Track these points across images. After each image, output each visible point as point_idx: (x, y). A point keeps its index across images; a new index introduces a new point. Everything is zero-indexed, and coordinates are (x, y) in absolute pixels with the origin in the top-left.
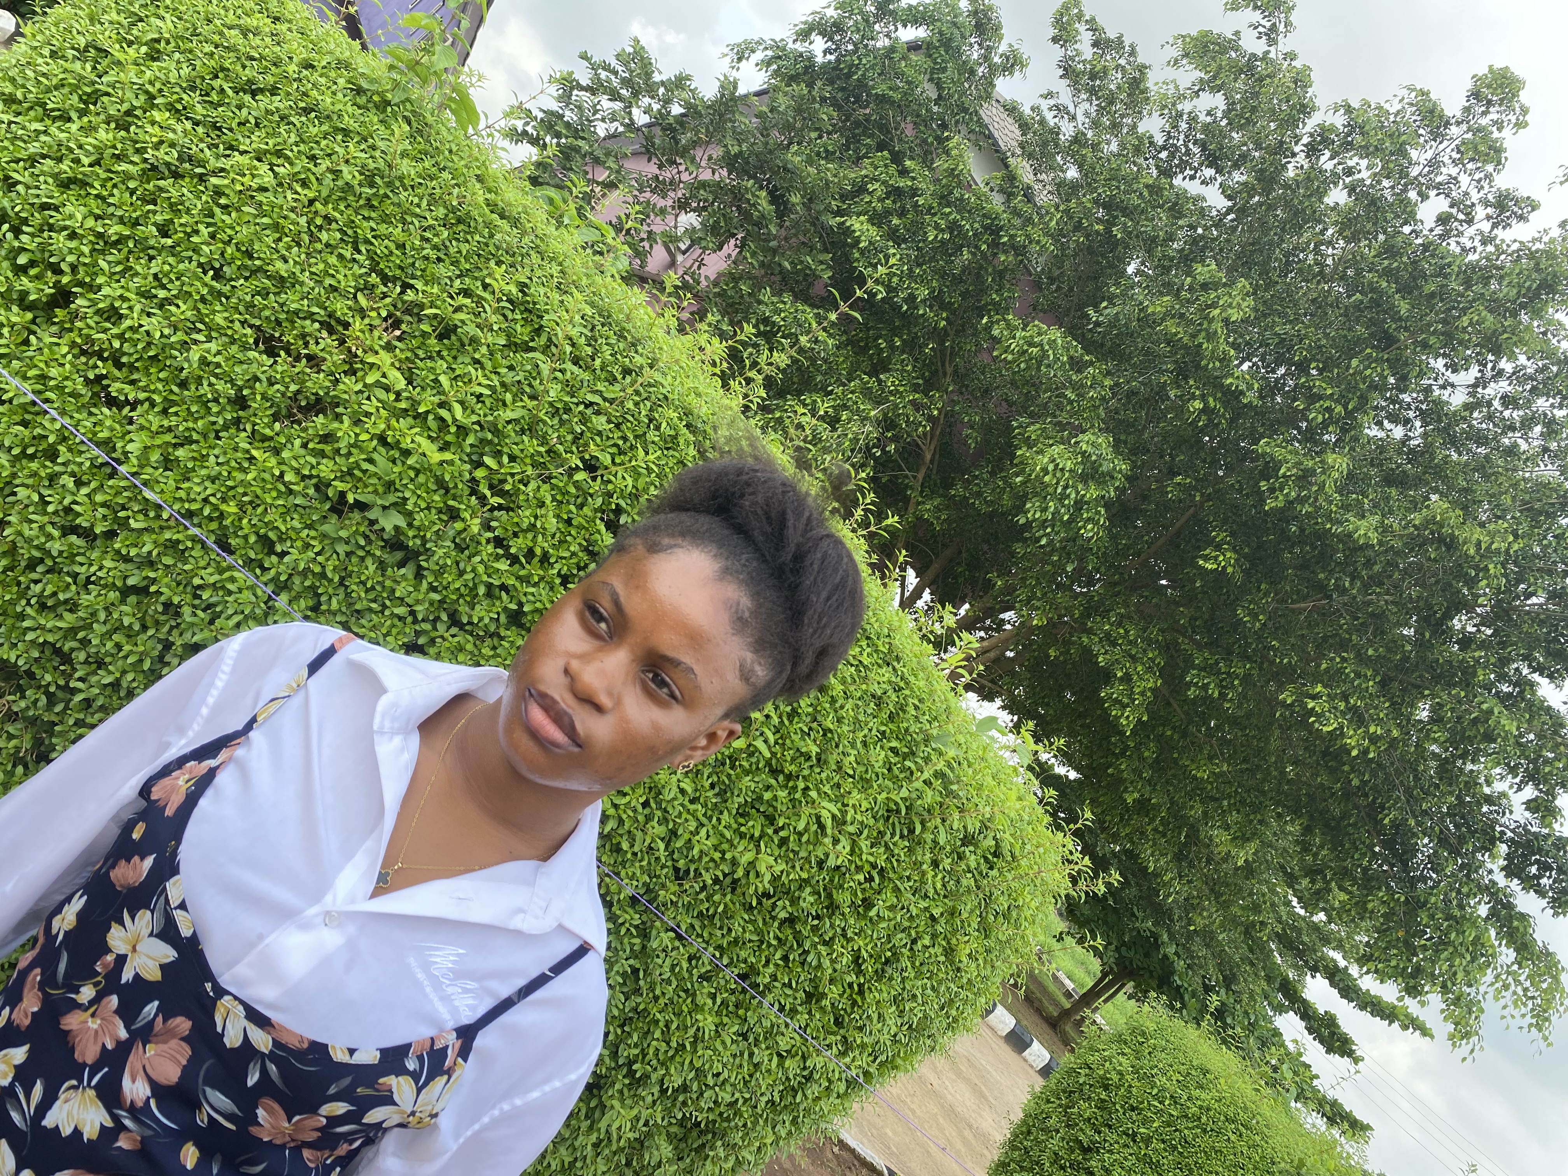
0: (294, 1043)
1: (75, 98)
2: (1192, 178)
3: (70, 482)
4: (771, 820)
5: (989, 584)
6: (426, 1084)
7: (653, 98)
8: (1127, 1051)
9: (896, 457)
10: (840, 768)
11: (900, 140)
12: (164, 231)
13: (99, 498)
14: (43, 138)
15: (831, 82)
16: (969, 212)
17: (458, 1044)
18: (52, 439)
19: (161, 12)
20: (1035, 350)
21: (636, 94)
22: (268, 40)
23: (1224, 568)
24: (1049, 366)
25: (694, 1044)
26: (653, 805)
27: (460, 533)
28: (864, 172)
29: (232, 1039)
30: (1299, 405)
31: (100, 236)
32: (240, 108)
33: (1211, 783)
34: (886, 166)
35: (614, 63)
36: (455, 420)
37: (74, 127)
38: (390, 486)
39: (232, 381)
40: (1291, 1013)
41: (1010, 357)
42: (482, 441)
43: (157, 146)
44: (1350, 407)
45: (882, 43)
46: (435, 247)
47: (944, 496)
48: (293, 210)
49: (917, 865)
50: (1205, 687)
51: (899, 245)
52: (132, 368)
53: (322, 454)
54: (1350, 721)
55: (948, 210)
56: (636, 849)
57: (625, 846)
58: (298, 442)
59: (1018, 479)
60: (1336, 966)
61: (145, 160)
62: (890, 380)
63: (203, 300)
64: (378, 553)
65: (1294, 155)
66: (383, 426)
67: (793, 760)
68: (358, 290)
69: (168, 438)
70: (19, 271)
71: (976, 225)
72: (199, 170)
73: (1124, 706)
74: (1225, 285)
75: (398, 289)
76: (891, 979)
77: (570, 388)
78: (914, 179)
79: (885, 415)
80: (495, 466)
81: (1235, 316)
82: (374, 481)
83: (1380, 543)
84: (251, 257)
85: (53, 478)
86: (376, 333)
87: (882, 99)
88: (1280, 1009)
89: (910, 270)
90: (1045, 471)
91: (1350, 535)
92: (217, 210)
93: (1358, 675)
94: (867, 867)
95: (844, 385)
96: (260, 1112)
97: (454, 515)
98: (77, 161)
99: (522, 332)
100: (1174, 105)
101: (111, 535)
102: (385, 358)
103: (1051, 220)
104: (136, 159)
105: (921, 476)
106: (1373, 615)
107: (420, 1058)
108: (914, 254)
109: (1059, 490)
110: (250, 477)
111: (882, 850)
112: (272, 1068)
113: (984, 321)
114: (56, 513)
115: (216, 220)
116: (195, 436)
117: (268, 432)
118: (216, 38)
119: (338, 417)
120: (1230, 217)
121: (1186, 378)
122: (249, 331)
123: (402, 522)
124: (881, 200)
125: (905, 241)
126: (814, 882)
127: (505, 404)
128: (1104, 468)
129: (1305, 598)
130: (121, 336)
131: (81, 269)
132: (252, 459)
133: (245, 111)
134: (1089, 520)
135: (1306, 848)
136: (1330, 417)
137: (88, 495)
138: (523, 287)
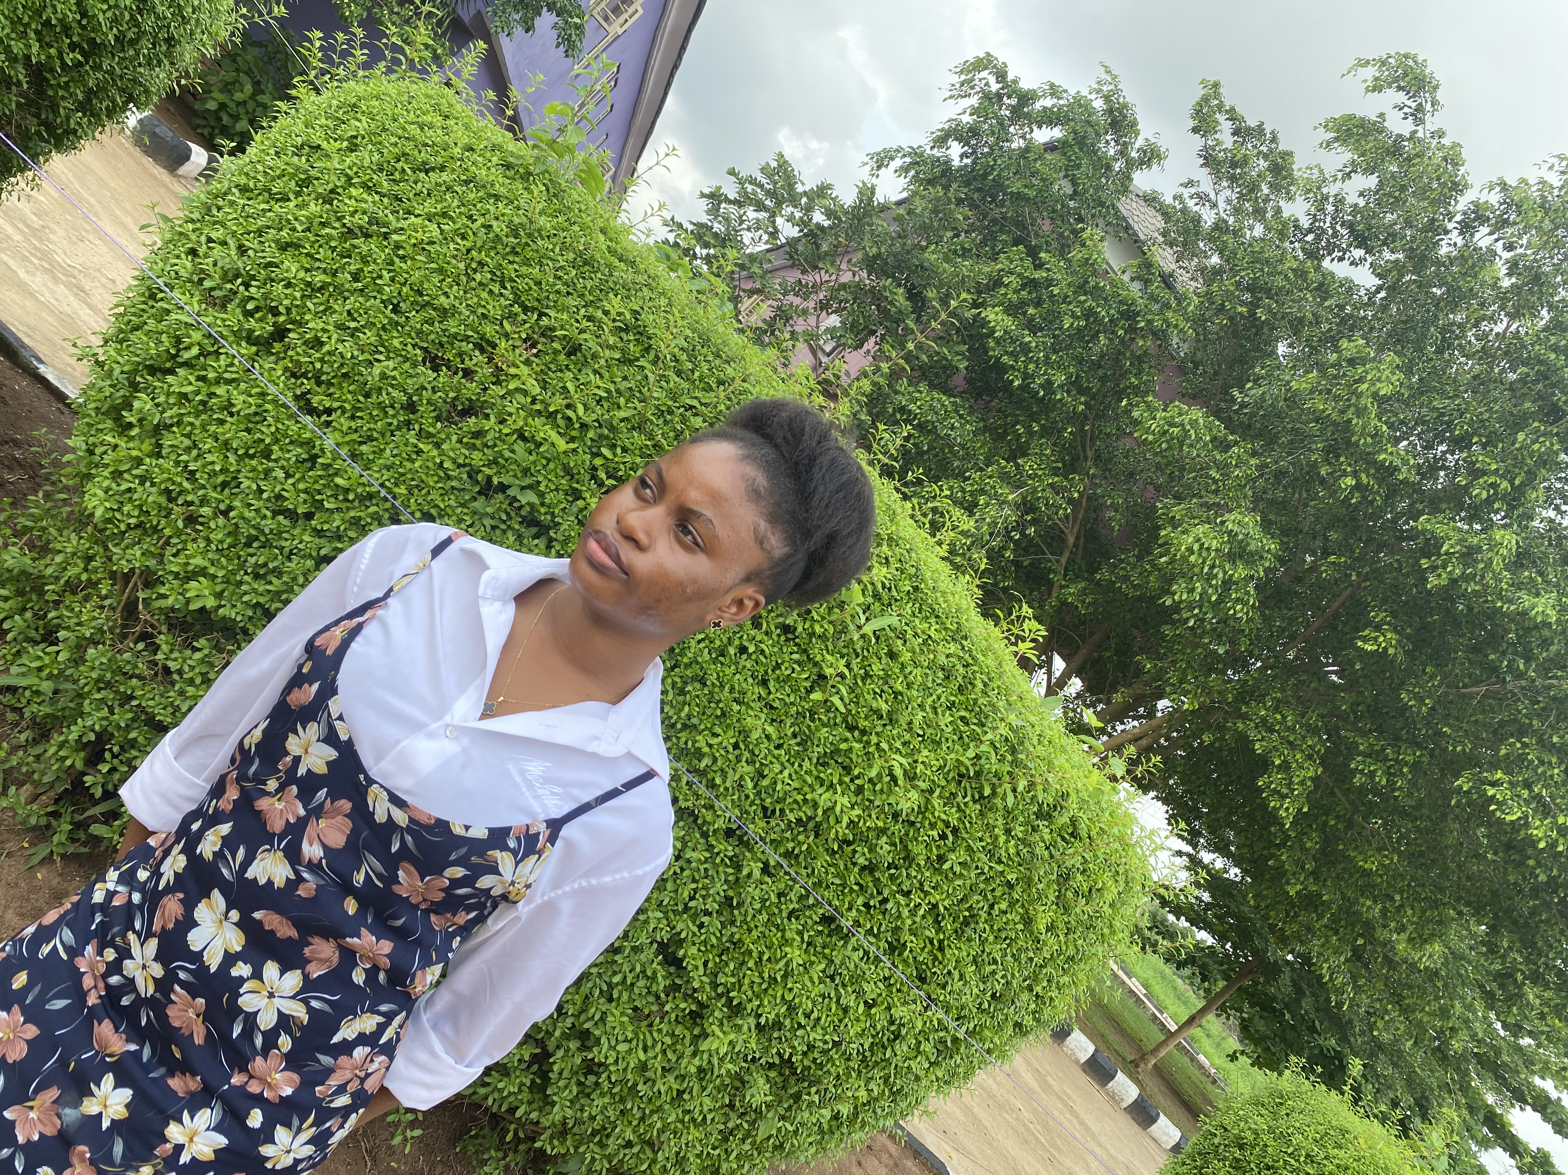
0: (424, 820)
1: (293, 183)
2: (1341, 259)
3: (281, 474)
4: (847, 769)
5: (1139, 671)
6: (522, 860)
7: (795, 207)
8: (1264, 1112)
9: (1037, 539)
10: (911, 729)
11: (1037, 235)
12: (356, 277)
13: (301, 486)
14: (268, 214)
15: (967, 184)
16: (1105, 299)
17: (548, 832)
18: (268, 441)
19: (359, 116)
20: (1176, 430)
21: (779, 204)
22: (439, 132)
23: (1385, 649)
24: (1191, 446)
25: (785, 977)
26: (742, 746)
27: (581, 510)
28: (999, 266)
29: (380, 817)
30: (1461, 480)
31: (309, 284)
32: (416, 183)
33: (1381, 876)
34: (1021, 259)
35: (760, 177)
36: (579, 418)
37: (292, 204)
38: (526, 471)
39: (404, 391)
40: (1499, 1150)
41: (1151, 438)
42: (601, 436)
43: (353, 214)
44: (1517, 482)
45: (1017, 144)
46: (566, 284)
47: (1091, 580)
48: (454, 257)
49: (990, 828)
50: (1372, 774)
51: (1035, 334)
52: (330, 384)
53: (474, 447)
54: (1535, 811)
55: (1083, 298)
56: (728, 784)
57: (718, 781)
58: (454, 438)
59: (1163, 560)
60: (1548, 1098)
61: (344, 225)
62: (1028, 465)
63: (384, 328)
64: (517, 527)
65: (1447, 232)
66: (521, 423)
67: (866, 718)
68: (503, 317)
69: (355, 436)
70: (248, 314)
71: (1112, 312)
72: (383, 230)
73: (1284, 797)
74: (1374, 359)
75: (535, 317)
76: (969, 940)
77: (674, 395)
78: (1048, 270)
79: (1024, 498)
80: (610, 456)
81: (1385, 390)
82: (514, 467)
83: (1558, 621)
84: (421, 295)
85: (267, 472)
86: (517, 351)
87: (1018, 197)
88: (1485, 1144)
89: (1047, 357)
90: (1190, 550)
91: (1524, 613)
92: (397, 260)
93: (1542, 763)
94: (940, 825)
95: (981, 470)
96: (400, 873)
97: (577, 495)
98: (294, 229)
99: (634, 349)
100: (1319, 188)
101: (309, 516)
102: (524, 370)
103: (1189, 304)
104: (337, 225)
105: (1064, 560)
106: (1554, 699)
107: (518, 839)
108: (1050, 341)
109: (1206, 570)
110: (417, 464)
111: (954, 810)
112: (409, 839)
113: (1124, 403)
114: (268, 500)
115: (396, 267)
116: (375, 435)
117: (431, 430)
118: (400, 132)
119: (487, 417)
120: (1380, 296)
121: (1338, 457)
122: (418, 351)
123: (535, 499)
124: (1016, 291)
125: (1041, 329)
126: (889, 833)
127: (619, 407)
128: (1252, 547)
129: (1477, 682)
130: (322, 360)
131: (294, 310)
132: (419, 452)
133: (420, 185)
134: (1238, 600)
135: (1492, 950)
136: (1496, 493)
137: (293, 485)
138: (635, 313)
